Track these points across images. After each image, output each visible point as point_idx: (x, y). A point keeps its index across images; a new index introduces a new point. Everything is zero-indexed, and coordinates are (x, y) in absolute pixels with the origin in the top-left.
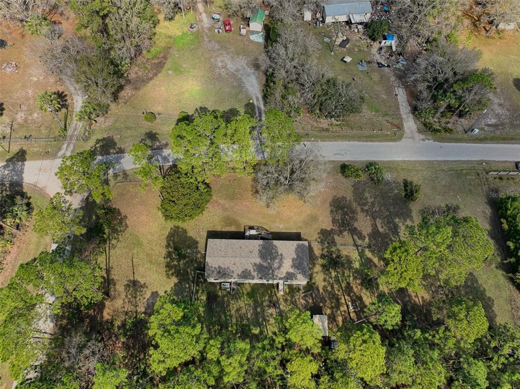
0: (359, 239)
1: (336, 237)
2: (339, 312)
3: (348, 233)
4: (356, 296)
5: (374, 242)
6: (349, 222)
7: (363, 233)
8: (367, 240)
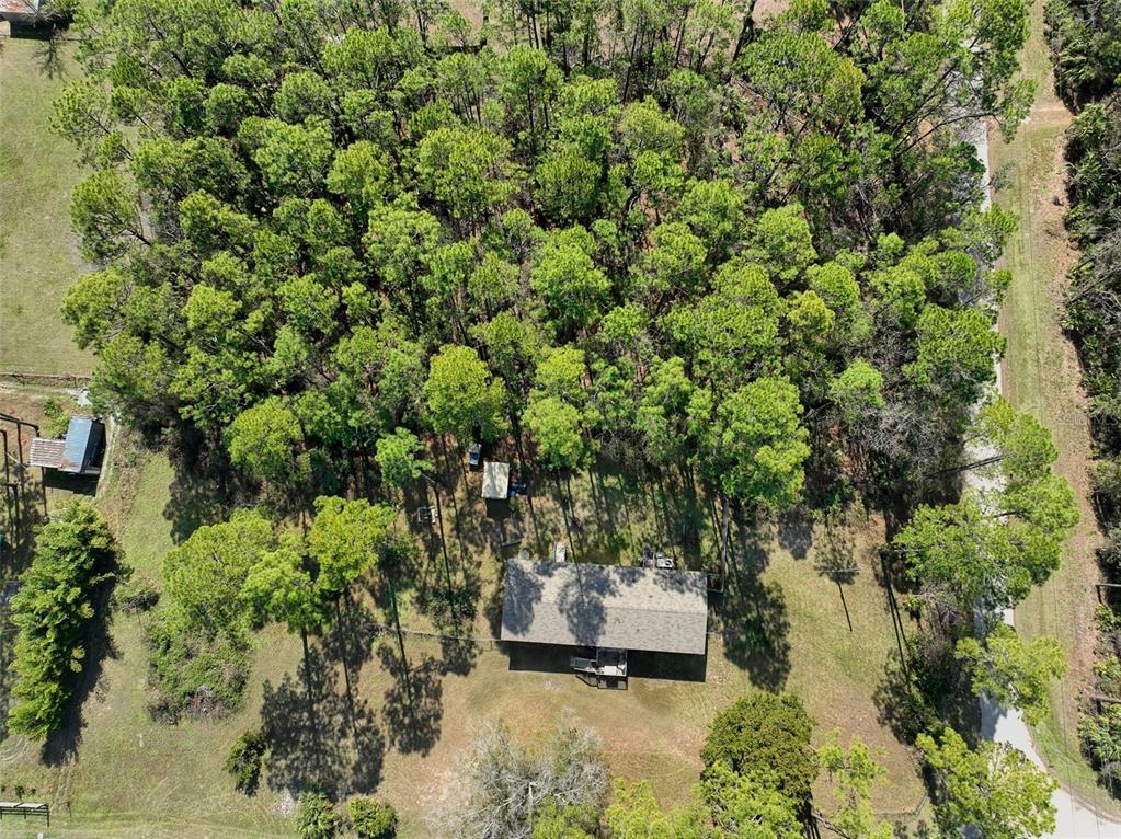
1: (439, 656)
2: (458, 507)
3: (411, 664)
4: (421, 534)
5: (362, 642)
6: (404, 691)
7: (380, 663)
8: (375, 646)
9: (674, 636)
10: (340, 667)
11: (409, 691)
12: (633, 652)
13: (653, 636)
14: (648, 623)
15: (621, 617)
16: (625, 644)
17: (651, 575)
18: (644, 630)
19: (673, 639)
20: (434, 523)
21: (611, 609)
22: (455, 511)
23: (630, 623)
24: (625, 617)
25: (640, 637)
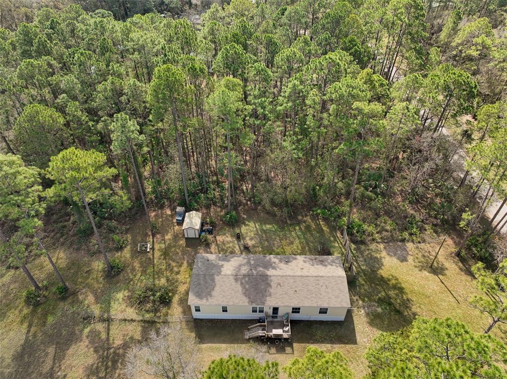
0: (100, 333)
1: (138, 336)
2: (167, 244)
3: (113, 343)
4: (139, 258)
5: (76, 328)
6: (102, 365)
7: (87, 343)
8: (85, 331)
9: (325, 294)
10: (51, 349)
11: (107, 365)
12: (294, 323)
13: (308, 295)
14: (303, 285)
15: (281, 282)
16: (287, 302)
17: (300, 258)
18: (300, 290)
19: (324, 296)
20: (149, 252)
21: (274, 277)
22: (164, 245)
23: (289, 286)
24: (284, 282)
25: (298, 297)
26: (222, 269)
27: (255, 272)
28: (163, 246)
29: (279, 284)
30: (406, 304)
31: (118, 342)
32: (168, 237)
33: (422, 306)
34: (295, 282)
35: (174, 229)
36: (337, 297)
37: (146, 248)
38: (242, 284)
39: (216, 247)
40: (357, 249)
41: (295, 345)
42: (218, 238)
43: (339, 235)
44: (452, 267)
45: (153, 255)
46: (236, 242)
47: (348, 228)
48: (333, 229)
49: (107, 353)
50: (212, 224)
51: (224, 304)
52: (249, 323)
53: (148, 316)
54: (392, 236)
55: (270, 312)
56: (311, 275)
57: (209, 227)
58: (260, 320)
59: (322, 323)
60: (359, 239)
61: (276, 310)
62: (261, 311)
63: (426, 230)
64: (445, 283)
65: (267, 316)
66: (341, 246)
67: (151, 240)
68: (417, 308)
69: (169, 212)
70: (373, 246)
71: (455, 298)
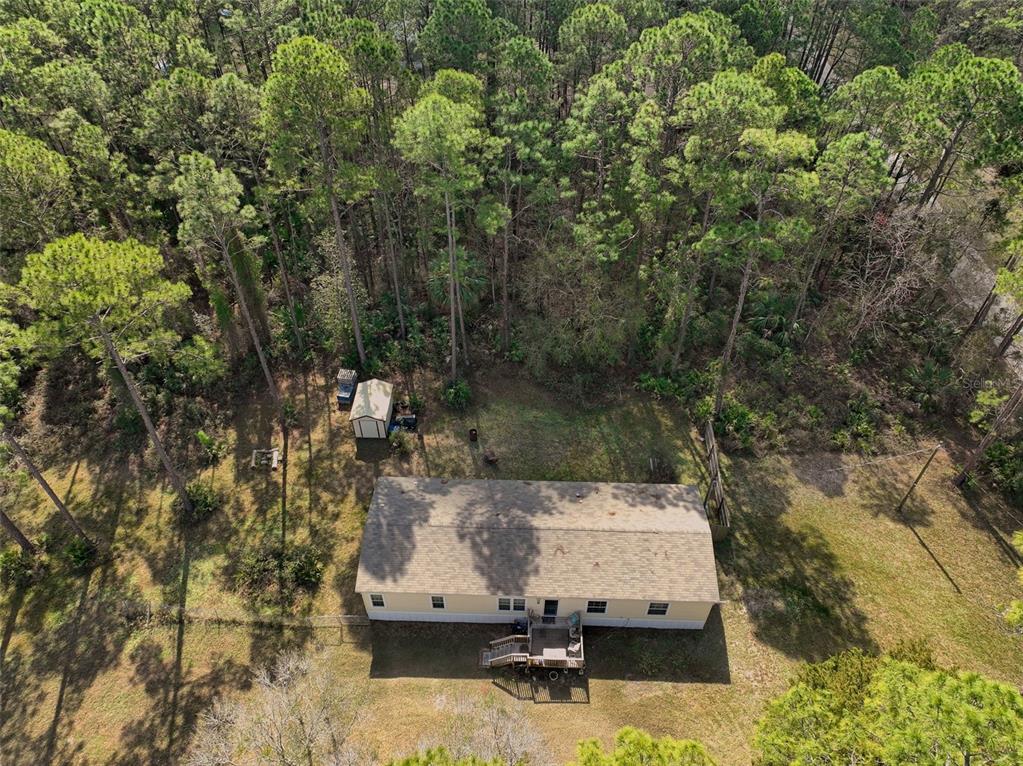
0: (159, 649)
1: (243, 657)
2: (314, 449)
3: (189, 672)
4: (252, 483)
5: (109, 638)
6: (163, 723)
7: (132, 673)
8: (131, 645)
9: (661, 572)
10: (53, 685)
11: (173, 722)
12: (591, 633)
13: (624, 573)
14: (613, 551)
15: (565, 544)
16: (577, 589)
17: (607, 489)
18: (606, 563)
19: (660, 577)
20: (275, 469)
21: (547, 532)
22: (308, 456)
23: (582, 553)
24: (572, 543)
25: (601, 577)
26: (433, 512)
27: (503, 520)
28: (305, 455)
29: (560, 549)
30: (841, 591)
31: (200, 671)
32: (318, 435)
33: (879, 599)
34: (595, 543)
35: (329, 417)
36: (689, 579)
37: (270, 459)
38: (474, 546)
39: (421, 461)
40: (736, 468)
41: (593, 683)
42: (428, 439)
43: (694, 433)
44: (945, 510)
45: (284, 475)
46: (466, 448)
47: (718, 419)
48: (682, 422)
49: (175, 696)
50: (415, 407)
51: (437, 591)
52: (492, 630)
53: (268, 613)
54: (813, 439)
55: (540, 610)
56: (633, 529)
57: (408, 415)
58: (516, 628)
59: (653, 633)
60: (740, 446)
61: (551, 605)
62: (519, 607)
63: (889, 426)
64: (931, 546)
65: (532, 617)
66: (698, 459)
67: (282, 444)
68: (866, 603)
69: (321, 381)
70: (769, 462)
71: (951, 579)
